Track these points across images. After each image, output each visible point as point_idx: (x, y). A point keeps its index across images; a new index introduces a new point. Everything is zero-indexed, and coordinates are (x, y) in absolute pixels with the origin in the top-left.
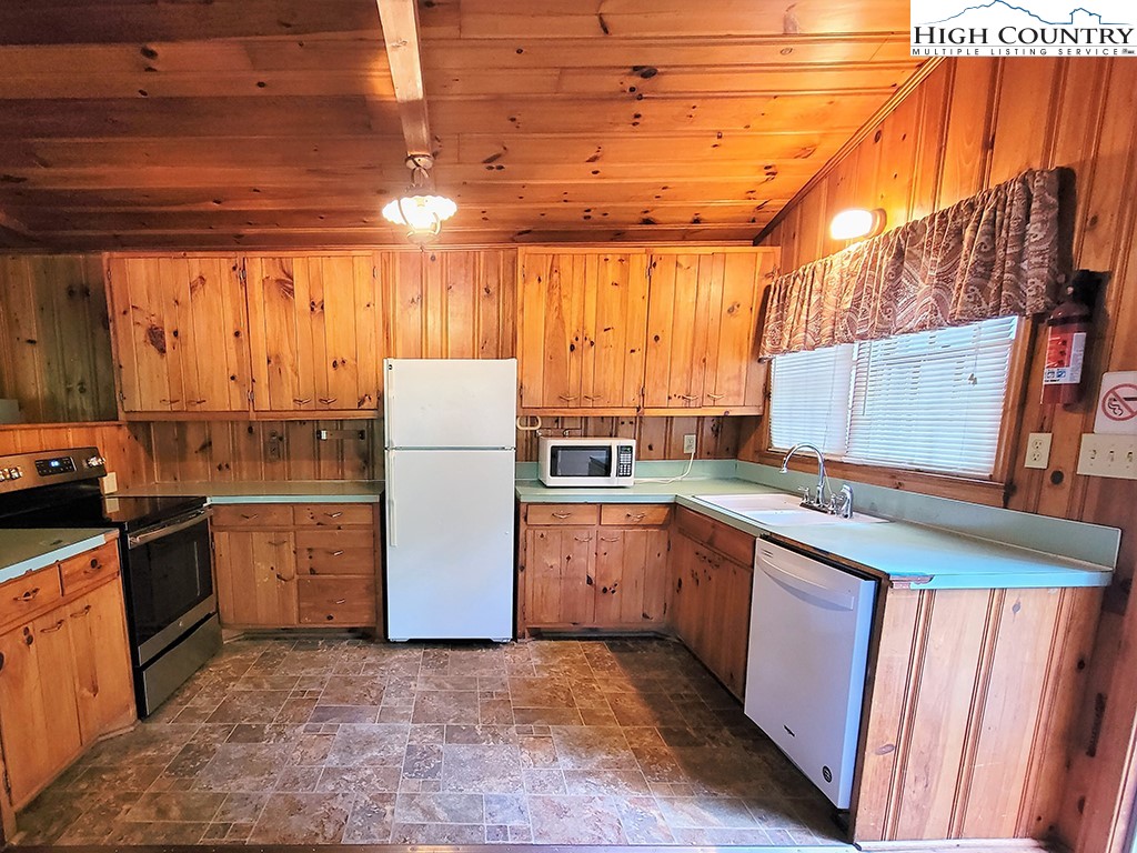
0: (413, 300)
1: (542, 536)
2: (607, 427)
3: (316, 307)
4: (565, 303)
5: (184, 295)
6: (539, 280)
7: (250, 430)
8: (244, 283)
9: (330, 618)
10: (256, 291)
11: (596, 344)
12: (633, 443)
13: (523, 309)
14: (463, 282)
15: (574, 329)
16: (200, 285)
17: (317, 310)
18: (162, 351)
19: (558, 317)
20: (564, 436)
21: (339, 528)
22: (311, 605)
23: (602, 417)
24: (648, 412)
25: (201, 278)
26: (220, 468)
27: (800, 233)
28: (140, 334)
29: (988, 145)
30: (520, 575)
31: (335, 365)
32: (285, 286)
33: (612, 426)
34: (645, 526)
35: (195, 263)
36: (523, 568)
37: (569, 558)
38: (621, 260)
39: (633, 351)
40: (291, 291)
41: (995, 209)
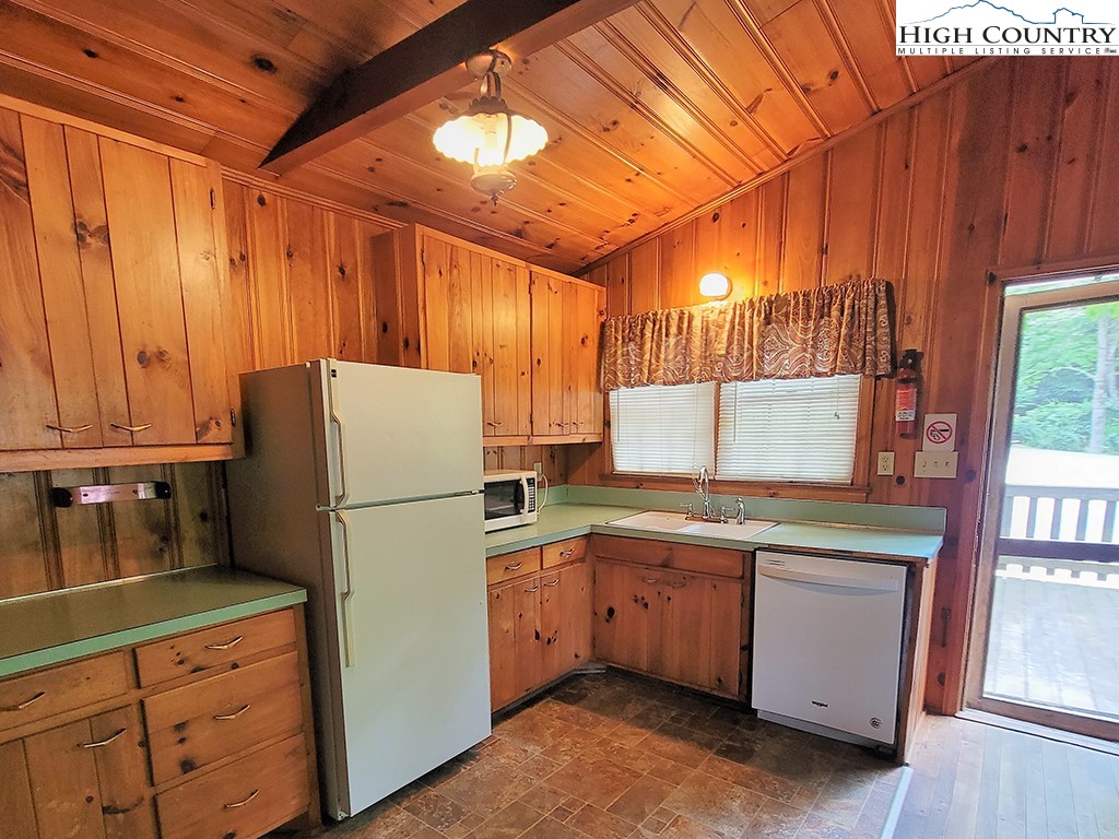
1: (498, 596)
3: (91, 235)
6: (440, 273)
11: (495, 361)
13: (425, 307)
15: (475, 342)
17: (94, 241)
21: (235, 666)
24: (535, 440)
27: (630, 280)
29: (823, 251)
31: (142, 358)
34: (573, 562)
37: (520, 615)
38: (509, 269)
39: (523, 374)
40: (20, 186)
41: (854, 299)
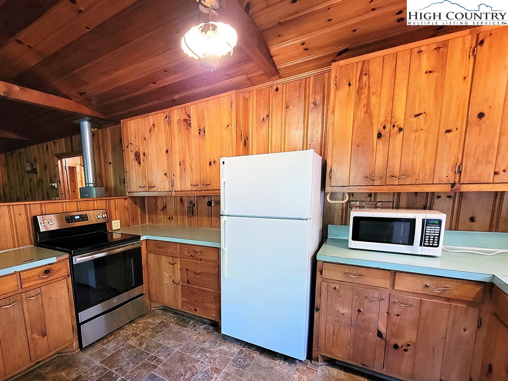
0: (263, 119)
1: (335, 288)
2: (421, 201)
3: (201, 131)
4: (374, 99)
5: (147, 135)
6: (350, 84)
7: (181, 200)
8: (170, 123)
9: (196, 310)
10: (175, 127)
11: (405, 130)
12: (443, 217)
13: (334, 111)
14: (296, 101)
15: (382, 119)
16: (153, 129)
17: (202, 133)
18: (140, 163)
19: (366, 112)
20: (376, 208)
21: (201, 260)
22: (187, 300)
23: (416, 193)
24: (465, 188)
25: (154, 125)
26: (169, 218)
28: (132, 156)
30: (316, 314)
31: (210, 164)
32: (187, 122)
33: (427, 201)
34: (448, 299)
35: (151, 117)
36: (318, 310)
37: (359, 311)
38: (438, 49)
39: (448, 131)
40: (190, 125)
